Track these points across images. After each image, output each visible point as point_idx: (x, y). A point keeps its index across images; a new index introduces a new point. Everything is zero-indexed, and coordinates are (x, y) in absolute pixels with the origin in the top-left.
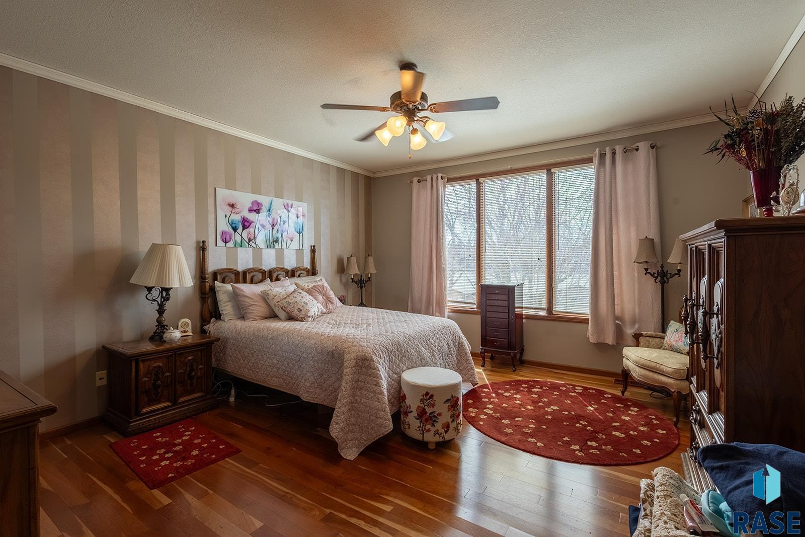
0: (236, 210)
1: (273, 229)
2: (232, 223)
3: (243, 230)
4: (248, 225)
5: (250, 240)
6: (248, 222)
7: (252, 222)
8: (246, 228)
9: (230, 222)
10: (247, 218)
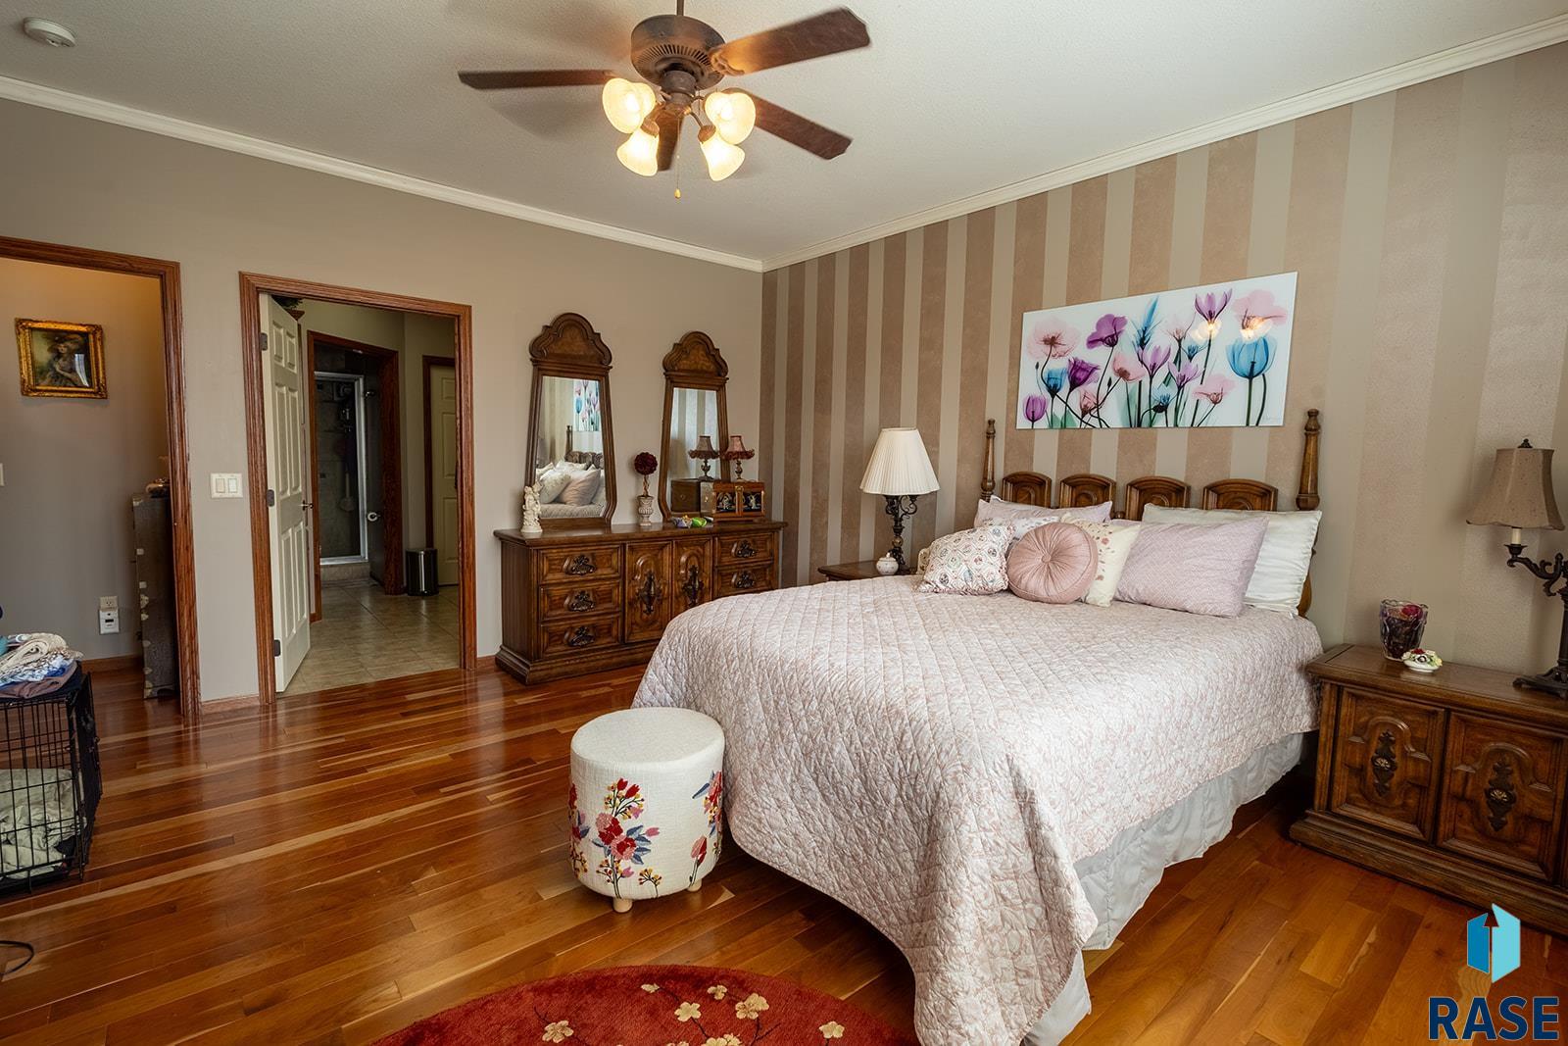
0: (1060, 349)
1: (1152, 377)
2: (1049, 379)
3: (1071, 390)
4: (1082, 377)
5: (1085, 411)
6: (1084, 370)
7: (1095, 368)
8: (1079, 385)
9: (1045, 376)
10: (1083, 362)
